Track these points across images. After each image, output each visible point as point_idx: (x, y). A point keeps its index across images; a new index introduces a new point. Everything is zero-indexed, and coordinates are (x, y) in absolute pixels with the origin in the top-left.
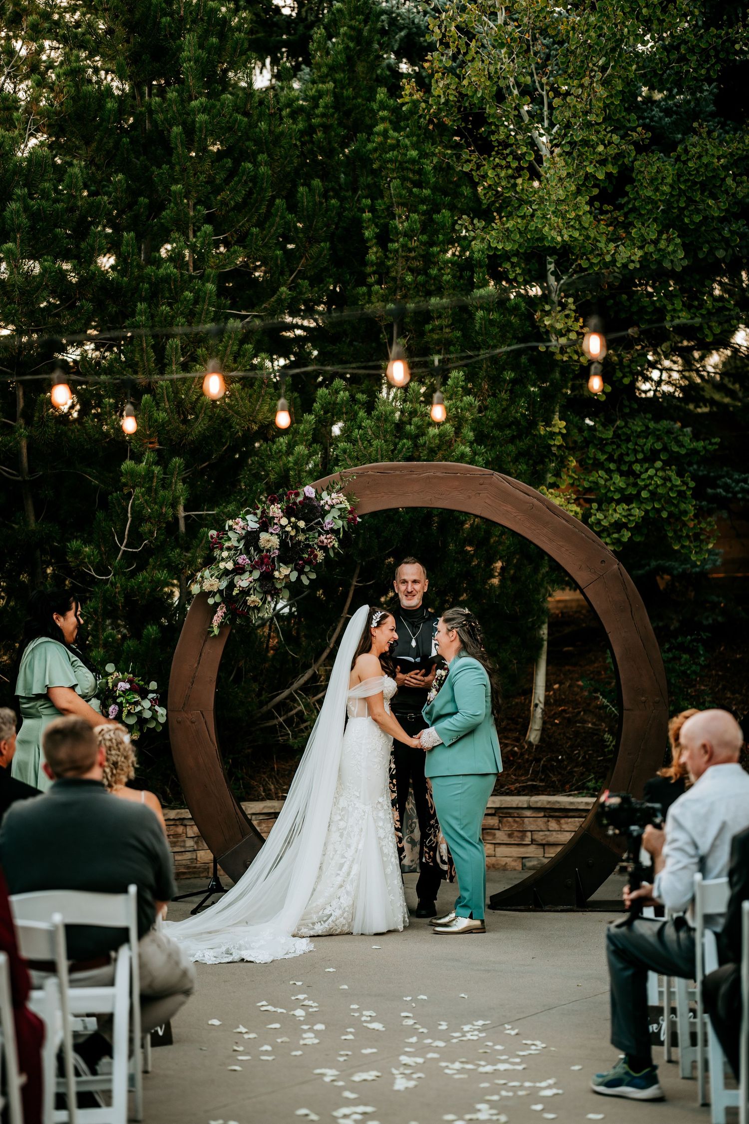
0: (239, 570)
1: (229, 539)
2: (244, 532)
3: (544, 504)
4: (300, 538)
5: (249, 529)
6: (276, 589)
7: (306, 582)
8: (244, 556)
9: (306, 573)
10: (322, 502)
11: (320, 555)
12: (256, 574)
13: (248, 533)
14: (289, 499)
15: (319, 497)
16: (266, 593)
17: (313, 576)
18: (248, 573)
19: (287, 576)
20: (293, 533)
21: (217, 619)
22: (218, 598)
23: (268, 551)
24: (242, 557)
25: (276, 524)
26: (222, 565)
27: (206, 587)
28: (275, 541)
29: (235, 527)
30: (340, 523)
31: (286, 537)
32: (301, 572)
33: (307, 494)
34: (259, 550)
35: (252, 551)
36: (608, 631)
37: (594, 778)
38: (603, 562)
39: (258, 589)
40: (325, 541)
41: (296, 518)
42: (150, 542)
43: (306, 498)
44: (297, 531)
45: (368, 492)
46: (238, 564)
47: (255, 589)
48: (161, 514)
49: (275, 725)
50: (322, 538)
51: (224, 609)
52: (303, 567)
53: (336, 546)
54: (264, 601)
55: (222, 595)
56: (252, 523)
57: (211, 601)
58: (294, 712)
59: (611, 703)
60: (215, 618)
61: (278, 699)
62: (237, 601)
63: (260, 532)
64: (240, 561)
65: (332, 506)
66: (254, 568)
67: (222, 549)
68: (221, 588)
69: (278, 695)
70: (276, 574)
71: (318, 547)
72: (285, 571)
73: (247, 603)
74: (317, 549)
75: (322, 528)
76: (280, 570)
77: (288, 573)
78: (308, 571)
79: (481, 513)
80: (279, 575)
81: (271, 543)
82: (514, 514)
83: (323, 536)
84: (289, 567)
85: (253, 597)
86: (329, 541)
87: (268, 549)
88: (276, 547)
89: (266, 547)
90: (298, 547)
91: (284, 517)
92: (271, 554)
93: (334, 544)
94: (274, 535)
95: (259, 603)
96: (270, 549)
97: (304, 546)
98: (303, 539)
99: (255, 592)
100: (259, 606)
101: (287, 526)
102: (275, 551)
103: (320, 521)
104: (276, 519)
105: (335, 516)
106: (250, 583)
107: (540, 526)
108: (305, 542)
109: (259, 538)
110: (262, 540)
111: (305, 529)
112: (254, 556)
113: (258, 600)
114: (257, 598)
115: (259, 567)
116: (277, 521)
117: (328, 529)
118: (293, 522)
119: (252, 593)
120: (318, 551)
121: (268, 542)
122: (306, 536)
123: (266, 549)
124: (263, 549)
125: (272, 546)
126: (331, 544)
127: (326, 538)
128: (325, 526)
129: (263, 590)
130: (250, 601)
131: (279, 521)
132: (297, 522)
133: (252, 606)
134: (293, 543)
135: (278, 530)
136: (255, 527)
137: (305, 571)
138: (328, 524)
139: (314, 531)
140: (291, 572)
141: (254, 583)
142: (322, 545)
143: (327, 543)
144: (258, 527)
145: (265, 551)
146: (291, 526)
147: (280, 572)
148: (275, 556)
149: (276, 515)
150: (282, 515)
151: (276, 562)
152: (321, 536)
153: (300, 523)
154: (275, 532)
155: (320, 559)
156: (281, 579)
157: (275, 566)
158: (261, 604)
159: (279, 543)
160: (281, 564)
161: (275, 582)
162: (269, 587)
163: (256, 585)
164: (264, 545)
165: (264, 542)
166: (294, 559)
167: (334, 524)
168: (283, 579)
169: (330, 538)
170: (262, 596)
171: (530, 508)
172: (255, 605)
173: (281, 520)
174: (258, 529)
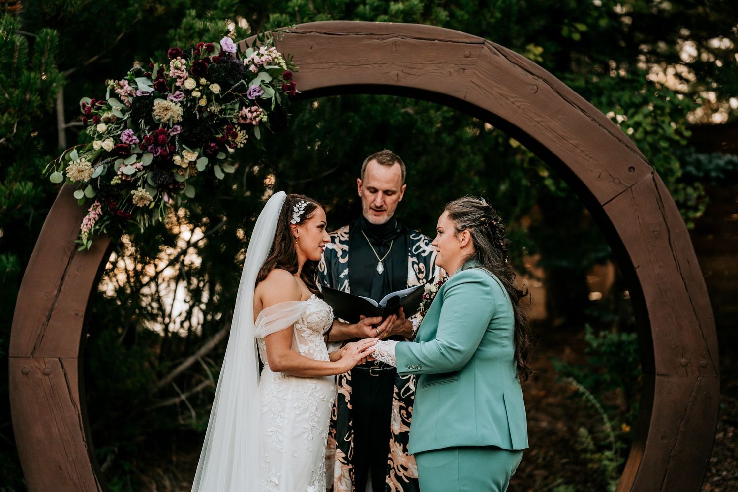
0: (122, 152)
1: (110, 108)
2: (131, 99)
3: (552, 87)
4: (213, 108)
5: (139, 94)
6: (176, 182)
7: (220, 175)
8: (130, 131)
9: (221, 163)
10: (246, 61)
11: (241, 138)
12: (147, 160)
13: (137, 99)
14: (198, 54)
15: (241, 53)
16: (162, 188)
17: (231, 170)
18: (135, 156)
19: (193, 164)
20: (203, 103)
21: (87, 224)
22: (89, 192)
23: (166, 125)
24: (127, 131)
25: (178, 88)
26: (97, 145)
27: (73, 173)
28: (177, 111)
29: (118, 91)
30: (271, 92)
31: (193, 107)
32: (213, 161)
33: (225, 48)
34: (153, 124)
35: (142, 126)
36: (635, 265)
37: (563, 483)
38: (632, 168)
39: (149, 181)
40: (249, 115)
41: (207, 79)
42: (8, 140)
43: (223, 53)
44: (209, 101)
45: (310, 61)
46: (121, 142)
47: (145, 182)
48: (24, 101)
49: (175, 405)
50: (245, 111)
51: (99, 210)
52: (216, 152)
53: (265, 118)
54: (158, 200)
55: (95, 188)
56: (144, 86)
57: (78, 195)
58: (199, 388)
59: (589, 389)
60: (85, 221)
61: (181, 368)
62: (118, 197)
63: (155, 98)
64: (124, 138)
65: (261, 68)
66: (144, 148)
67: (98, 122)
68: (94, 176)
69: (180, 363)
70: (177, 159)
71: (239, 124)
72: (189, 156)
73: (133, 200)
74: (236, 126)
75: (246, 96)
76: (183, 154)
77: (193, 159)
78: (223, 160)
79: (465, 97)
80: (180, 162)
81: (170, 114)
82: (512, 100)
83: (246, 108)
84: (196, 152)
85: (141, 192)
86: (255, 114)
87: (166, 123)
88: (178, 120)
89: (162, 120)
90: (210, 123)
91: (189, 78)
92: (170, 130)
93: (262, 118)
94: (174, 102)
95: (151, 202)
96: (168, 122)
97: (218, 121)
98: (216, 111)
99: (146, 186)
100: (151, 207)
101: (194, 91)
102: (175, 127)
103: (242, 82)
104: (178, 80)
105: (264, 81)
106: (137, 170)
107: (547, 117)
108: (220, 116)
109: (153, 106)
110: (158, 110)
111: (221, 97)
112: (144, 131)
113: (149, 196)
114: (148, 193)
115: (151, 149)
116: (180, 84)
117: (254, 98)
118: (203, 86)
119: (140, 186)
120: (237, 130)
121: (166, 113)
122: (221, 106)
123: (163, 123)
124: (158, 122)
125: (172, 117)
126: (258, 119)
127: (250, 111)
128: (250, 94)
129: (156, 183)
130: (137, 198)
131: (183, 83)
132: (209, 86)
133: (141, 206)
134: (203, 116)
135: (181, 96)
136: (148, 92)
137: (218, 159)
138: (254, 92)
139: (234, 99)
140: (198, 158)
141: (144, 172)
142: (244, 122)
143: (251, 119)
144: (152, 92)
145: (161, 126)
146: (200, 91)
147: (182, 157)
148: (175, 133)
149: (179, 75)
150: (187, 74)
151: (176, 143)
152: (244, 108)
153: (213, 87)
154: (177, 98)
155: (241, 143)
156: (184, 169)
157: (176, 148)
158: (153, 204)
159: (182, 114)
160: (184, 146)
161: (175, 171)
162: (166, 180)
163: (146, 175)
164: (161, 117)
165: (160, 112)
166: (203, 140)
167: (262, 92)
168: (186, 169)
169: (256, 111)
170: (155, 193)
171: (533, 92)
172: (145, 204)
173: (186, 81)
174: (152, 95)
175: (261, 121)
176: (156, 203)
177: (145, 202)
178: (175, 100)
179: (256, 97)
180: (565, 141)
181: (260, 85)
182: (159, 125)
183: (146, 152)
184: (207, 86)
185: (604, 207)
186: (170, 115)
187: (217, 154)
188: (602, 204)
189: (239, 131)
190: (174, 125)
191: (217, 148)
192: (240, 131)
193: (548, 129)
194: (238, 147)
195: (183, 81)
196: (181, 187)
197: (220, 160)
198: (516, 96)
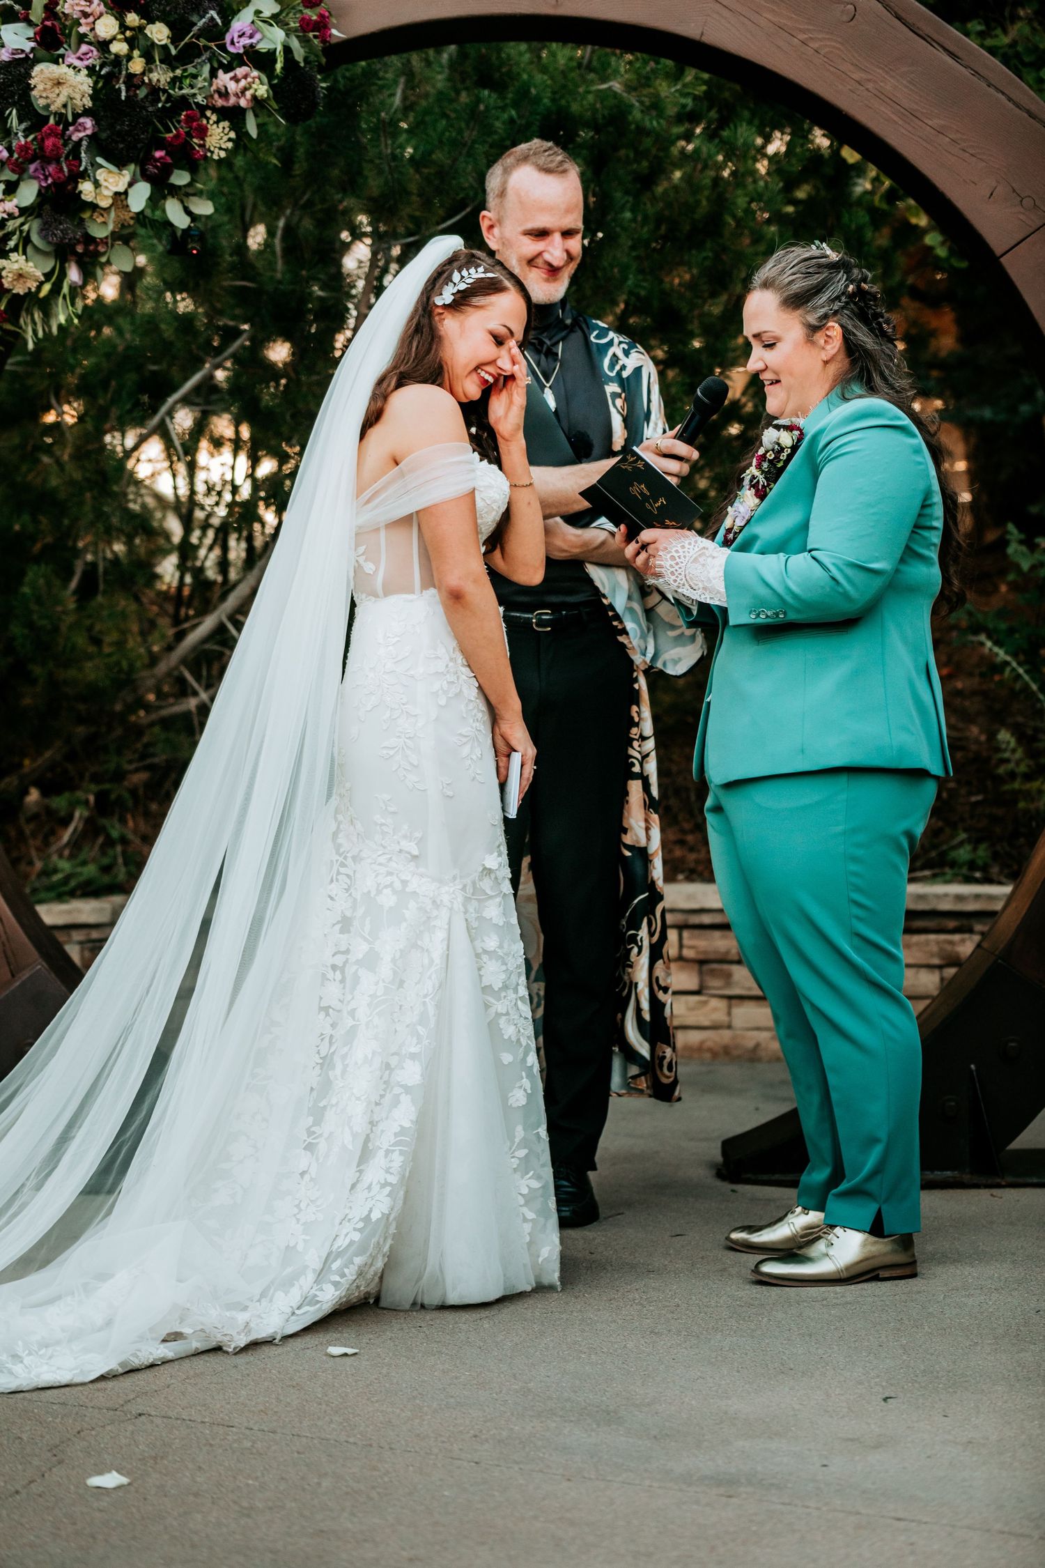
3: (887, 7)
4: (154, 76)
5: (5, 56)
6: (89, 239)
7: (180, 220)
9: (180, 194)
11: (221, 138)
12: (28, 193)
16: (62, 253)
17: (204, 208)
19: (120, 198)
23: (61, 118)
25: (82, 38)
28: (79, 85)
31: (113, 76)
32: (162, 189)
34: (35, 119)
35: (13, 122)
37: (969, 841)
39: (35, 239)
40: (232, 86)
41: (142, 14)
44: (147, 60)
47: (26, 240)
50: (224, 79)
52: (167, 171)
53: (262, 90)
54: (56, 280)
56: (17, 39)
59: (1015, 655)
63: (37, 61)
66: (20, 170)
70: (86, 188)
71: (214, 109)
72: (111, 180)
73: (3, 281)
74: (208, 113)
75: (223, 48)
76: (98, 178)
77: (121, 189)
78: (185, 186)
79: (702, 34)
80: (93, 194)
81: (65, 92)
82: (802, 37)
83: (226, 72)
84: (125, 172)
85: (17, 262)
86: (243, 83)
87: (61, 114)
88: (84, 106)
89: (53, 108)
90: (150, 109)
91: (105, 15)
92: (71, 128)
93: (256, 90)
94: (74, 68)
95: (42, 284)
96: (63, 111)
97: (168, 105)
98: (163, 81)
99: (29, 249)
100: (44, 293)
101: (114, 42)
102: (81, 120)
103: (212, 19)
104: (83, 21)
105: (261, 12)
106: (6, 216)
107: (881, 71)
108: (171, 91)
109: (30, 77)
110: (40, 87)
111: (174, 52)
112: (16, 134)
113: (34, 269)
114: (31, 264)
115: (36, 170)
116: (89, 28)
117: (241, 51)
118: (131, 29)
119: (12, 250)
120: (211, 122)
121: (57, 91)
122: (173, 71)
123: (55, 114)
124: (45, 113)
125: (71, 99)
126: (248, 94)
127: (236, 79)
128: (232, 43)
129: (49, 243)
130: (10, 275)
131: (93, 29)
132: (145, 28)
133: (22, 293)
134: (136, 95)
135: (90, 55)
136: (23, 51)
137: (173, 186)
138: (240, 36)
139: (199, 55)
140: (131, 185)
141: (21, 220)
142: (225, 104)
143: (236, 95)
144: (33, 49)
145: (52, 121)
146: (126, 40)
147: (97, 184)
148: (81, 135)
149: (82, 9)
150: (102, 8)
151: (83, 155)
152: (220, 72)
153: (154, 31)
154: (82, 59)
155: (221, 149)
156: (105, 209)
157: (80, 165)
158: (47, 288)
159: (91, 92)
160: (99, 160)
161: (86, 215)
162: (67, 234)
163: (26, 227)
164: (49, 101)
165: (45, 89)
166: (139, 146)
167: (258, 36)
168: (107, 210)
169: (245, 77)
170: (49, 264)
171: (845, 18)
172: (30, 289)
173: (97, 22)
174: (31, 56)
175: (254, 97)
176: (54, 285)
177: (29, 285)
178: (77, 63)
179: (244, 47)
180: (920, 123)
181: (253, 22)
182: (47, 118)
183: (25, 176)
184: (141, 29)
185: (1002, 260)
186: (66, 94)
187: (169, 174)
188: (998, 252)
189: (215, 123)
190: (76, 116)
191: (169, 160)
192: (217, 122)
193: (879, 94)
194: (215, 157)
195: (94, 23)
196: (101, 249)
197: (180, 187)
198: (811, 27)
